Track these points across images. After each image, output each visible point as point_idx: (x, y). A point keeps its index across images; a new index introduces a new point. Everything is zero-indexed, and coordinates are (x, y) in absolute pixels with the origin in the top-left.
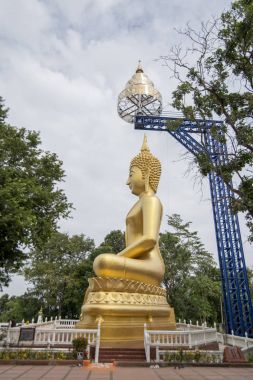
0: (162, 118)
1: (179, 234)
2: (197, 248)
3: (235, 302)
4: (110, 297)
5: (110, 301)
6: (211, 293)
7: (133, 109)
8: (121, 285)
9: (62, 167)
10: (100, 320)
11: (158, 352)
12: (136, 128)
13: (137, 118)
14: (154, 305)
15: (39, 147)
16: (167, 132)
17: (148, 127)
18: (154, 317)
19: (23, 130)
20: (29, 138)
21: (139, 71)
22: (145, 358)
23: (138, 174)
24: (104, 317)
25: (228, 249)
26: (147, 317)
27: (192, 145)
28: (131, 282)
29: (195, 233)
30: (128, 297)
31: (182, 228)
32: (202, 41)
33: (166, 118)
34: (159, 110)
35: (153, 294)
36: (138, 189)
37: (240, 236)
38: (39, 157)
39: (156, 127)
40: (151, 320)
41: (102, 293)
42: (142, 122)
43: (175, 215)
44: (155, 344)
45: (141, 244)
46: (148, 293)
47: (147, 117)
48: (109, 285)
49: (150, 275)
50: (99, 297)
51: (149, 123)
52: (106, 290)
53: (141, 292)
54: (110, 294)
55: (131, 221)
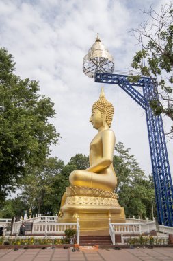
0: (114, 75)
1: (122, 157)
2: (133, 166)
3: (164, 203)
4: (83, 200)
5: (82, 203)
6: (143, 197)
7: (94, 68)
8: (89, 192)
9: (54, 108)
10: (76, 216)
11: (123, 237)
12: (96, 81)
13: (97, 74)
14: (111, 205)
15: (38, 92)
16: (117, 85)
17: (104, 81)
18: (111, 214)
19: (27, 80)
20: (31, 86)
21: (98, 40)
22: (111, 242)
23: (98, 114)
24: (79, 214)
25: (159, 167)
26: (107, 214)
27: (135, 94)
28: (96, 190)
29: (133, 156)
30: (95, 200)
31: (124, 152)
32: (160, 19)
33: (117, 75)
34: (112, 70)
35: (110, 197)
36: (98, 125)
37: (167, 158)
38: (38, 100)
39: (110, 81)
40: (110, 216)
41: (77, 198)
42: (100, 77)
43: (120, 143)
44: (119, 232)
45: (102, 164)
46: (107, 197)
47: (103, 74)
48: (81, 192)
49: (108, 185)
50: (74, 200)
51: (105, 78)
52: (80, 195)
53: (103, 196)
54: (82, 198)
55: (93, 147)
